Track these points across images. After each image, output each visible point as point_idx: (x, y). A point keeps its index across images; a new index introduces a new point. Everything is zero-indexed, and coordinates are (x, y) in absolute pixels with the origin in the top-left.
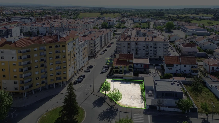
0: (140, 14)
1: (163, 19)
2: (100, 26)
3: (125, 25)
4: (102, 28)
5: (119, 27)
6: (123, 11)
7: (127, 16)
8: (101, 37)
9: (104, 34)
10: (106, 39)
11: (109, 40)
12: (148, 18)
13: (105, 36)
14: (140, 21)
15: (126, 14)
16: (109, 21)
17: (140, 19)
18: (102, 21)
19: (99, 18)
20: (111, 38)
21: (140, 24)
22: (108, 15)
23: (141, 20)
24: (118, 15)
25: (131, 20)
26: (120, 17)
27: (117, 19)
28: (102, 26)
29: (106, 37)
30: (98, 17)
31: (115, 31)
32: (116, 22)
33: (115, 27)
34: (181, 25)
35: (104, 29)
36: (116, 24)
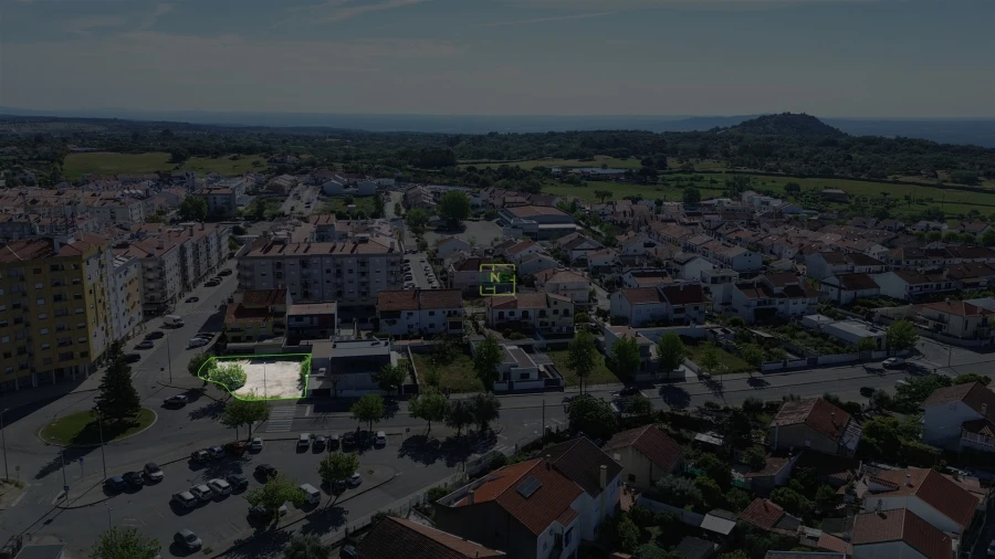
0: (356, 159)
1: (446, 181)
2: (174, 212)
3: (285, 208)
4: (185, 220)
5: (257, 217)
6: (284, 142)
7: (297, 170)
8: (183, 250)
9: (194, 239)
10: (203, 257)
11: (214, 261)
12: (384, 177)
13: (196, 247)
14: (351, 189)
15: (291, 158)
16: (213, 192)
17: (352, 180)
18: (181, 193)
19: (164, 179)
20: (220, 254)
21: (349, 202)
22: (208, 163)
23: (355, 185)
24: (256, 164)
25: (312, 185)
26: (263, 172)
27: (249, 184)
28: (181, 214)
29: (203, 249)
30: (158, 172)
31: (238, 231)
32: (247, 193)
33: (240, 214)
34: (498, 202)
35: (192, 223)
36: (245, 205)
